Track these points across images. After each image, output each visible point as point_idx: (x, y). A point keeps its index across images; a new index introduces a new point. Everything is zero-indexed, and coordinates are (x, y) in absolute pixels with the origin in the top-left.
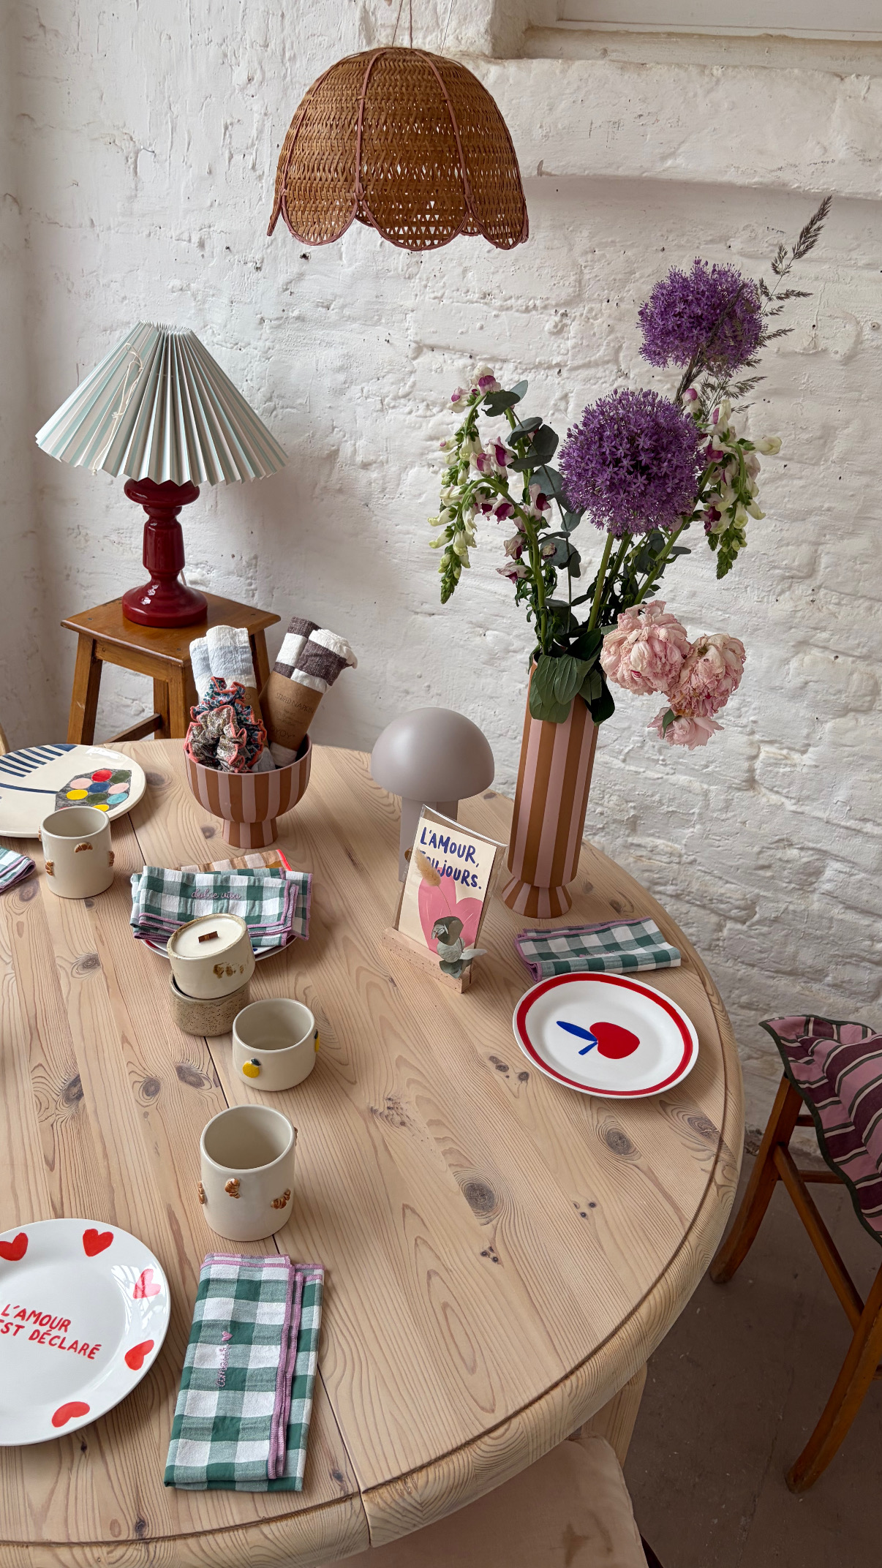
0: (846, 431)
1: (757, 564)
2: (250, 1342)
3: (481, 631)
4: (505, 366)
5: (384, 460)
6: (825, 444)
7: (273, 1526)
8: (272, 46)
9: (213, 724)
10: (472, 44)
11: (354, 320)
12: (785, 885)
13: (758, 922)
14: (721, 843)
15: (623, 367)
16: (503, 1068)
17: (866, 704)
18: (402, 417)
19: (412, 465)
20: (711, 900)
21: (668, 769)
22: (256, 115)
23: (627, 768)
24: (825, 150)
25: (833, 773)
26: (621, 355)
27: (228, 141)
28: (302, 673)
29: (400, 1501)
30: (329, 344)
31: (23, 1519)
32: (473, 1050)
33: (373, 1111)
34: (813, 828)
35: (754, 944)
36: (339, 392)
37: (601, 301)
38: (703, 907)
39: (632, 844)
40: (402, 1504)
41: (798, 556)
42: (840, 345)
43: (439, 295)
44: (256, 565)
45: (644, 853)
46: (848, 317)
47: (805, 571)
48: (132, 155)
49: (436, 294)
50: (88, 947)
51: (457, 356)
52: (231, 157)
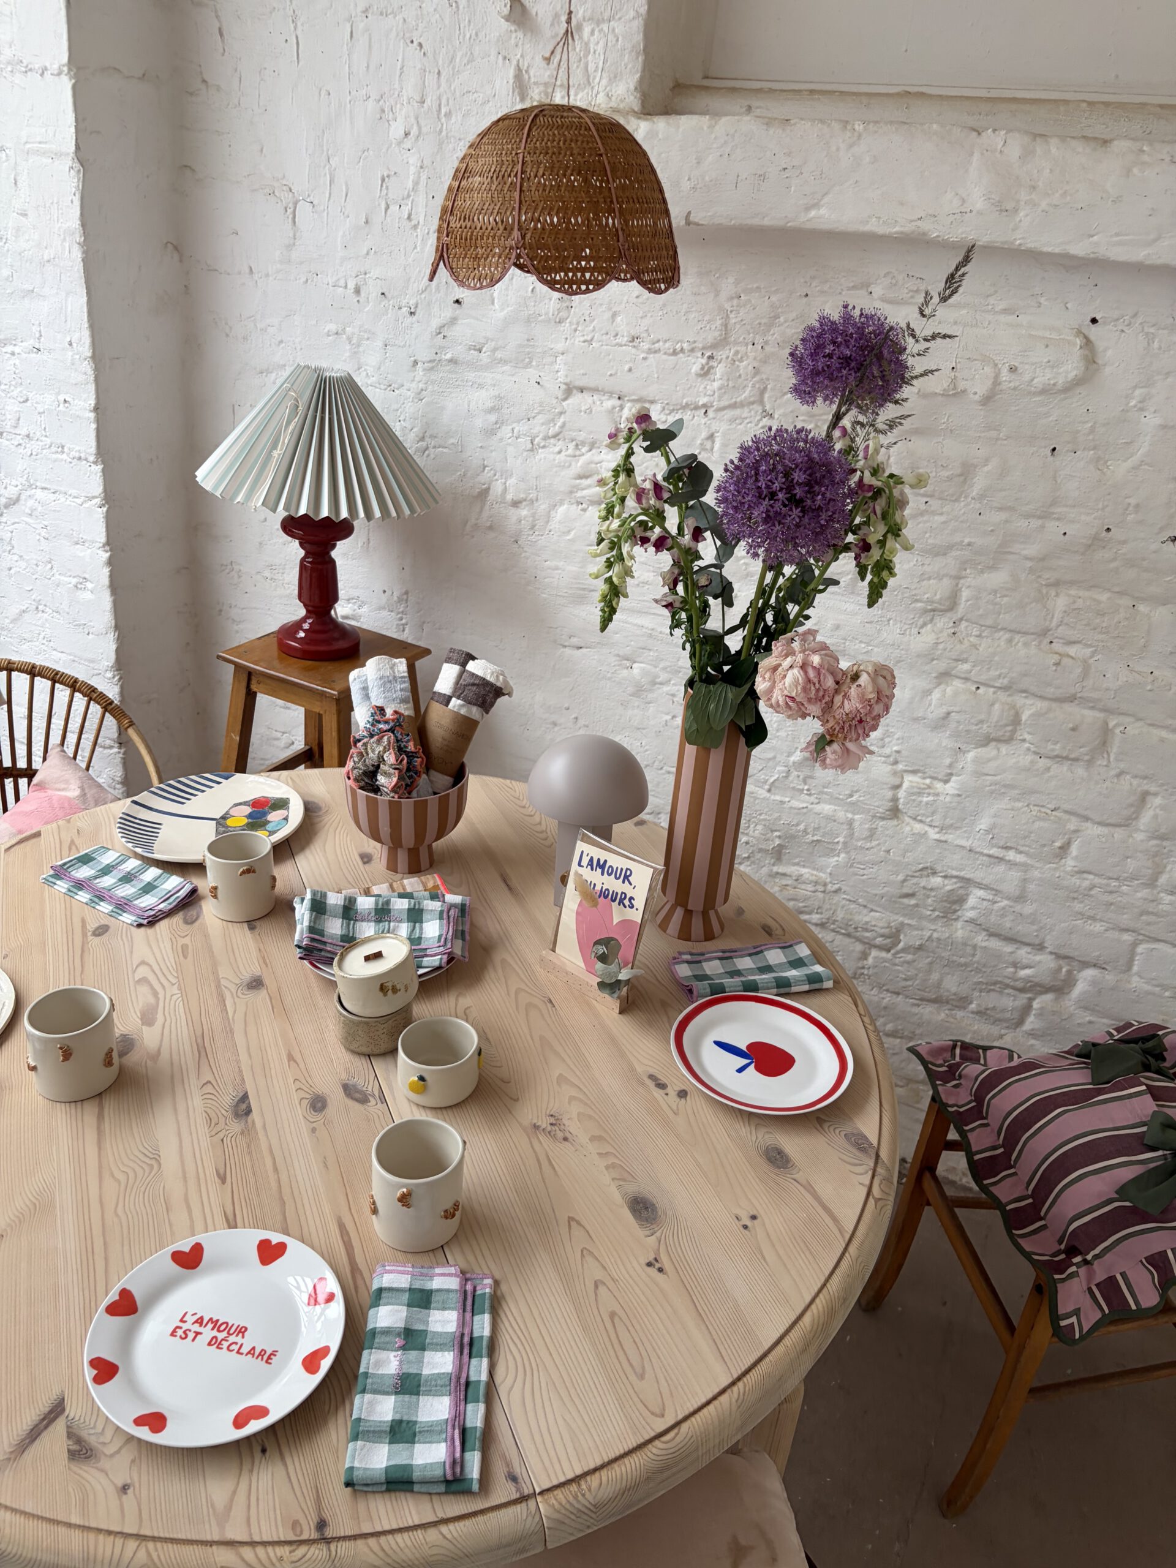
0: (986, 469)
1: (900, 597)
2: (423, 1349)
3: (628, 664)
5: (534, 498)
6: (965, 480)
7: (451, 1526)
8: (428, 101)
9: (373, 751)
10: (622, 101)
11: (506, 362)
12: (929, 913)
13: (903, 950)
14: (865, 872)
15: (767, 408)
16: (661, 1086)
17: (1008, 734)
18: (552, 457)
19: (561, 503)
20: (856, 928)
21: (812, 799)
22: (411, 168)
23: (773, 797)
24: (964, 201)
25: (976, 801)
26: (766, 396)
27: (384, 192)
28: (459, 702)
29: (574, 1502)
30: (481, 386)
31: (206, 1519)
32: (632, 1069)
33: (536, 1127)
34: (956, 857)
35: (899, 971)
36: (490, 432)
37: (747, 345)
38: (848, 935)
39: (777, 873)
40: (577, 1506)
41: (938, 590)
42: (979, 387)
43: (589, 338)
44: (407, 601)
45: (789, 882)
46: (986, 360)
47: (947, 603)
48: (291, 205)
49: (586, 338)
50: (251, 968)
51: (606, 397)
52: (387, 208)
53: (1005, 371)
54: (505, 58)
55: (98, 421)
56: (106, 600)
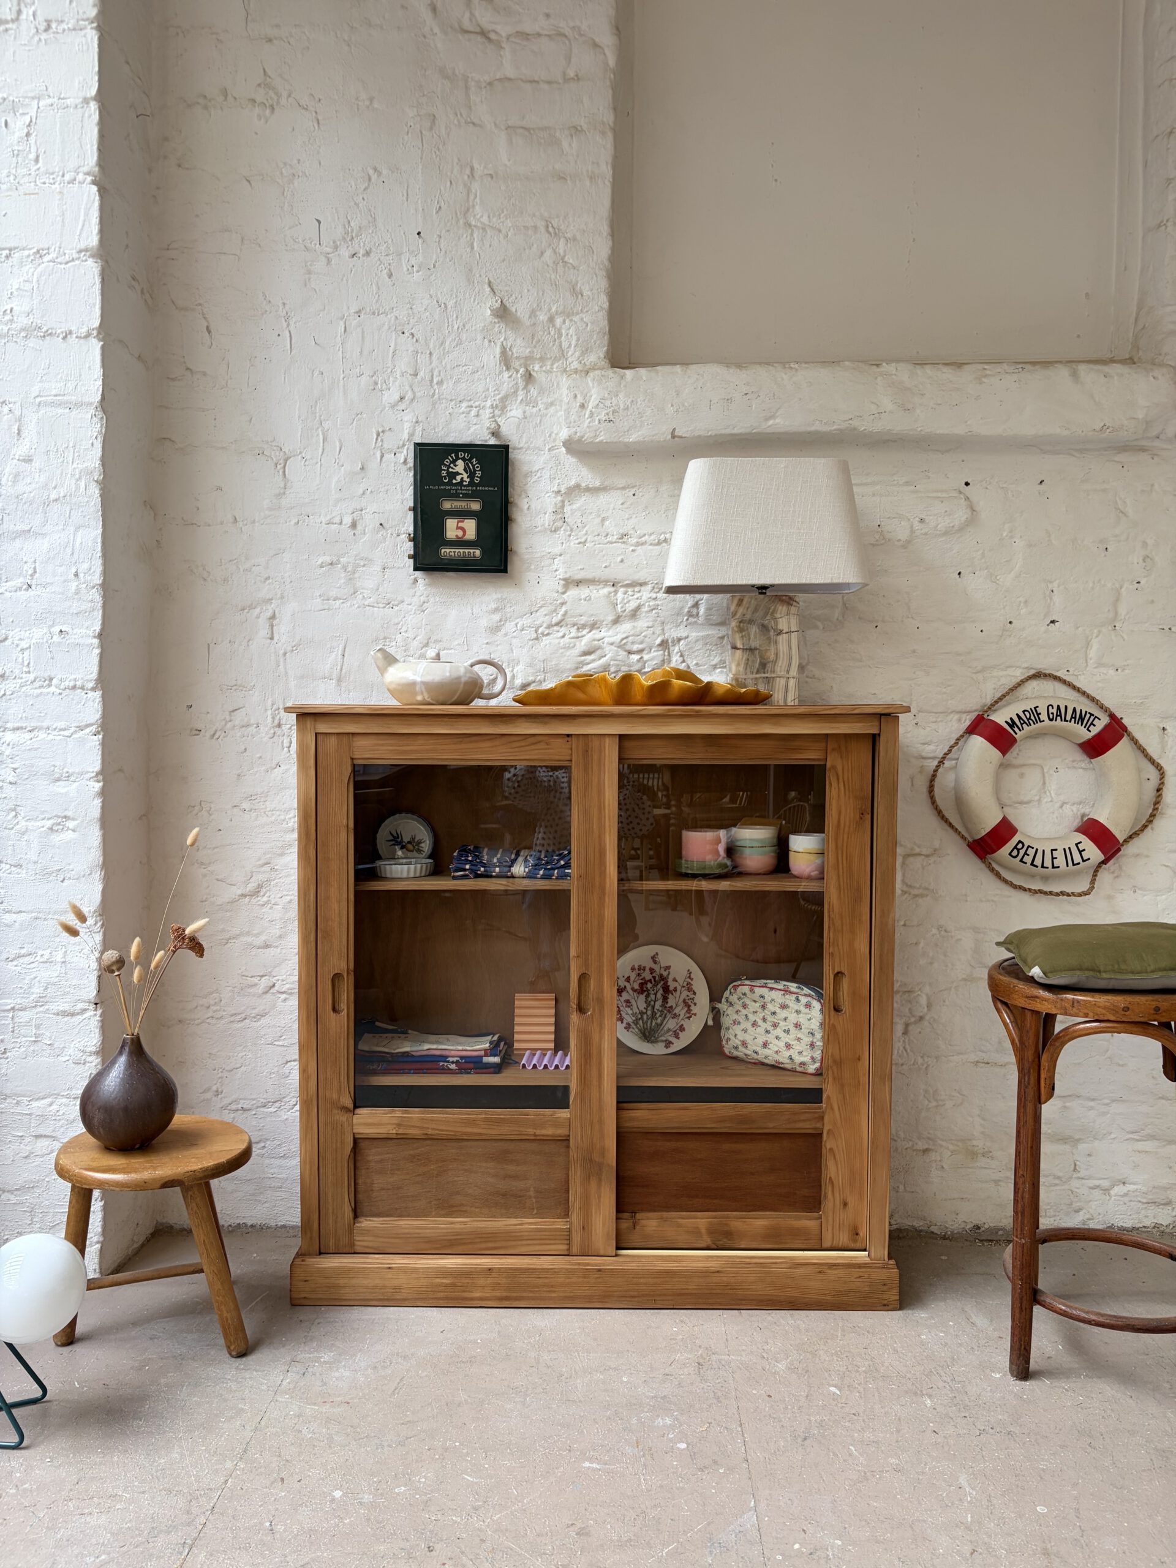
0: (915, 594)
4: (643, 588)
5: (542, 679)
8: (421, 374)
18: (557, 641)
22: (406, 424)
24: (878, 406)
27: (380, 443)
36: (495, 628)
42: (901, 536)
43: (583, 540)
46: (901, 517)
48: (281, 462)
49: (580, 540)
51: (601, 586)
52: (382, 456)
53: (917, 525)
54: (490, 341)
55: (102, 646)
56: (95, 836)
